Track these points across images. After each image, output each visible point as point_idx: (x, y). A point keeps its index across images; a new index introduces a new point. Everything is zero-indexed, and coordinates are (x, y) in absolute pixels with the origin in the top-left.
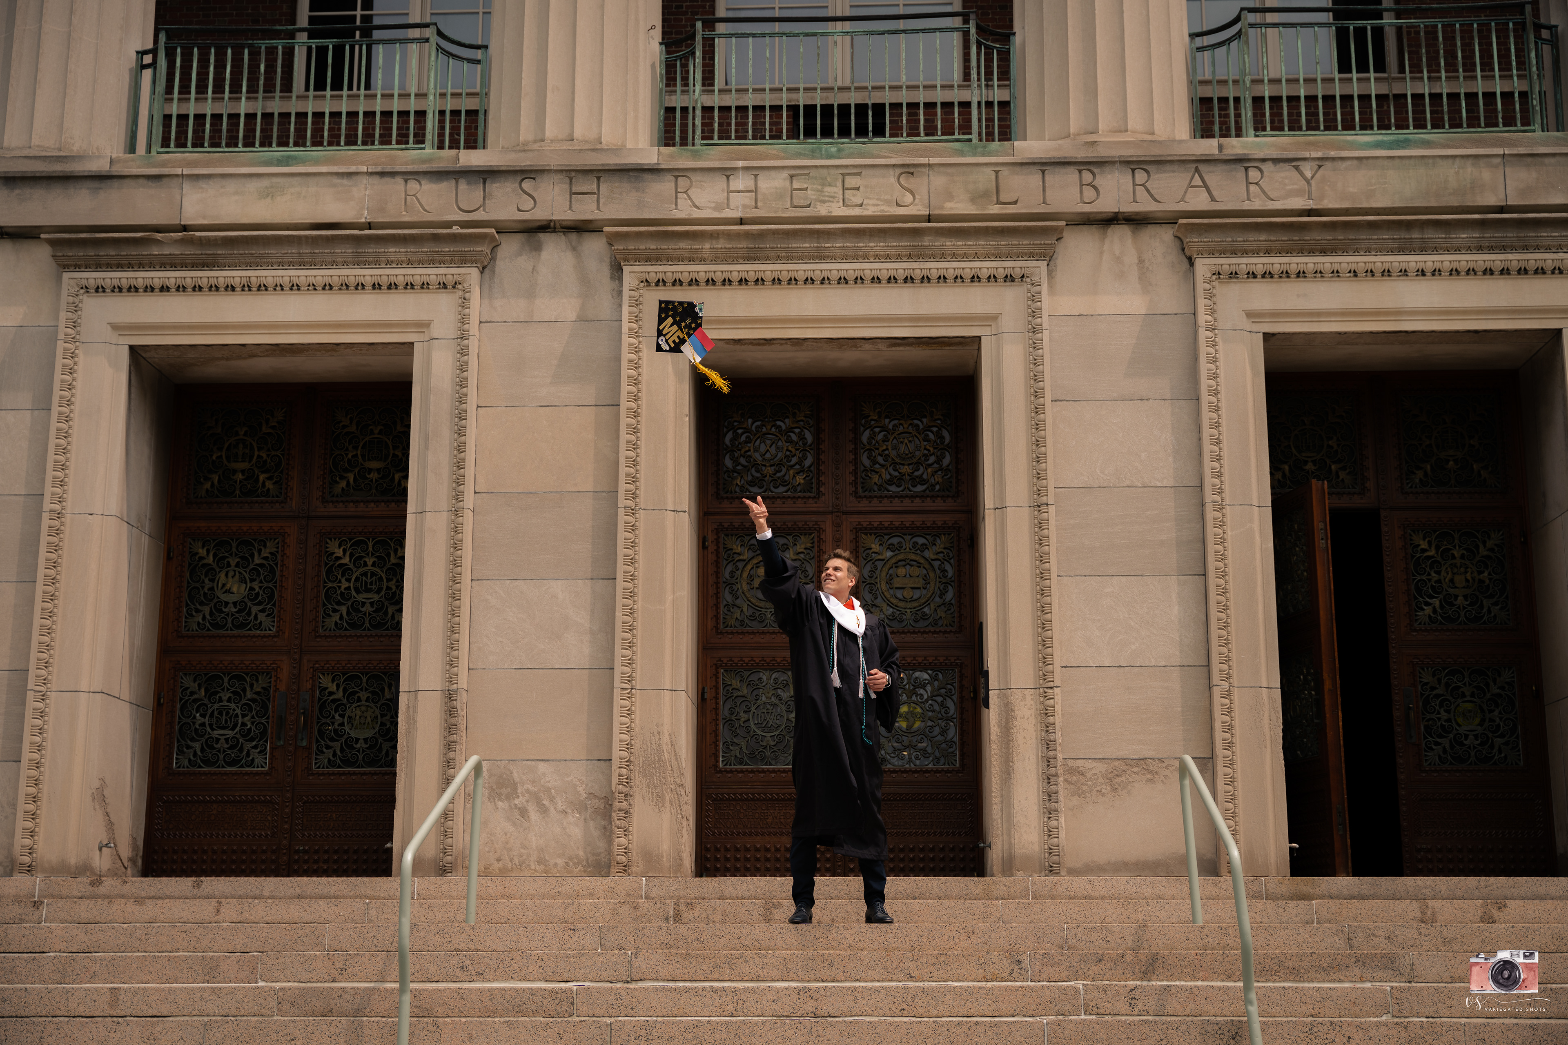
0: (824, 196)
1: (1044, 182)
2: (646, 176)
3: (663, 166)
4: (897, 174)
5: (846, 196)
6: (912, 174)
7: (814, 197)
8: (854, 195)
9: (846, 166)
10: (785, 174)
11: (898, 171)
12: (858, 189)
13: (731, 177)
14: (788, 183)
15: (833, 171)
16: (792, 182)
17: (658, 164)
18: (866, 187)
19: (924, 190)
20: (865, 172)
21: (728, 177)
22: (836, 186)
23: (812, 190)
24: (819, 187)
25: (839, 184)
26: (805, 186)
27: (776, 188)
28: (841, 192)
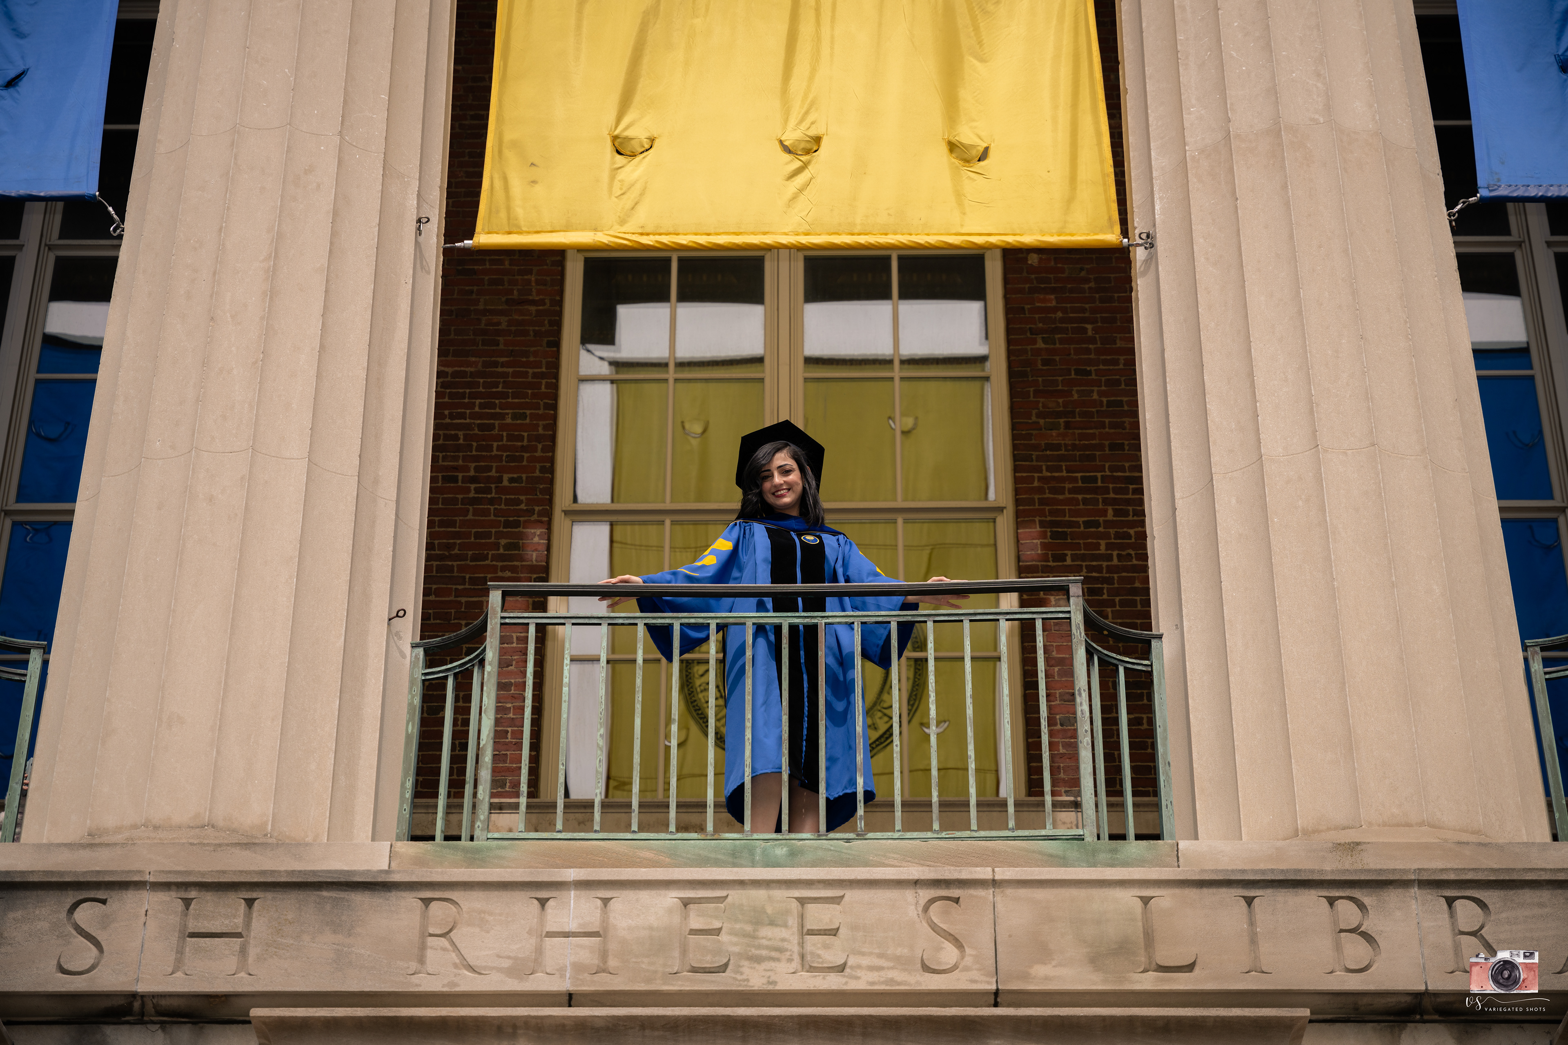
0: (759, 947)
1: (1252, 923)
2: (359, 898)
3: (397, 878)
4: (923, 902)
5: (809, 947)
6: (957, 900)
7: (736, 949)
8: (826, 947)
9: (809, 883)
10: (671, 897)
11: (926, 894)
12: (834, 932)
13: (551, 903)
14: (676, 919)
15: (779, 894)
16: (686, 917)
17: (387, 872)
18: (854, 928)
19: (985, 937)
20: (851, 895)
21: (543, 902)
22: (785, 925)
23: (732, 933)
24: (749, 928)
25: (793, 921)
26: (717, 924)
27: (651, 928)
28: (795, 939)
